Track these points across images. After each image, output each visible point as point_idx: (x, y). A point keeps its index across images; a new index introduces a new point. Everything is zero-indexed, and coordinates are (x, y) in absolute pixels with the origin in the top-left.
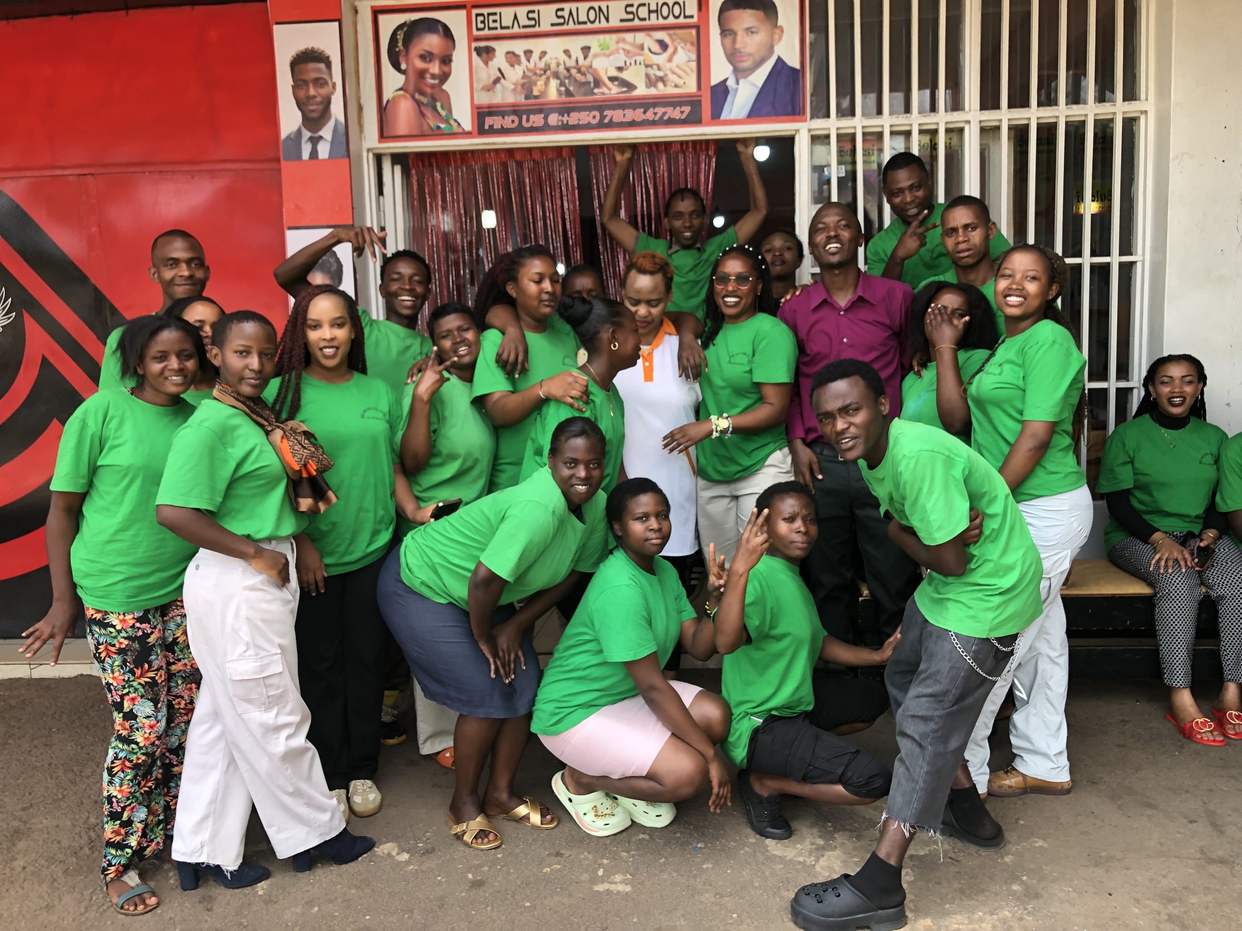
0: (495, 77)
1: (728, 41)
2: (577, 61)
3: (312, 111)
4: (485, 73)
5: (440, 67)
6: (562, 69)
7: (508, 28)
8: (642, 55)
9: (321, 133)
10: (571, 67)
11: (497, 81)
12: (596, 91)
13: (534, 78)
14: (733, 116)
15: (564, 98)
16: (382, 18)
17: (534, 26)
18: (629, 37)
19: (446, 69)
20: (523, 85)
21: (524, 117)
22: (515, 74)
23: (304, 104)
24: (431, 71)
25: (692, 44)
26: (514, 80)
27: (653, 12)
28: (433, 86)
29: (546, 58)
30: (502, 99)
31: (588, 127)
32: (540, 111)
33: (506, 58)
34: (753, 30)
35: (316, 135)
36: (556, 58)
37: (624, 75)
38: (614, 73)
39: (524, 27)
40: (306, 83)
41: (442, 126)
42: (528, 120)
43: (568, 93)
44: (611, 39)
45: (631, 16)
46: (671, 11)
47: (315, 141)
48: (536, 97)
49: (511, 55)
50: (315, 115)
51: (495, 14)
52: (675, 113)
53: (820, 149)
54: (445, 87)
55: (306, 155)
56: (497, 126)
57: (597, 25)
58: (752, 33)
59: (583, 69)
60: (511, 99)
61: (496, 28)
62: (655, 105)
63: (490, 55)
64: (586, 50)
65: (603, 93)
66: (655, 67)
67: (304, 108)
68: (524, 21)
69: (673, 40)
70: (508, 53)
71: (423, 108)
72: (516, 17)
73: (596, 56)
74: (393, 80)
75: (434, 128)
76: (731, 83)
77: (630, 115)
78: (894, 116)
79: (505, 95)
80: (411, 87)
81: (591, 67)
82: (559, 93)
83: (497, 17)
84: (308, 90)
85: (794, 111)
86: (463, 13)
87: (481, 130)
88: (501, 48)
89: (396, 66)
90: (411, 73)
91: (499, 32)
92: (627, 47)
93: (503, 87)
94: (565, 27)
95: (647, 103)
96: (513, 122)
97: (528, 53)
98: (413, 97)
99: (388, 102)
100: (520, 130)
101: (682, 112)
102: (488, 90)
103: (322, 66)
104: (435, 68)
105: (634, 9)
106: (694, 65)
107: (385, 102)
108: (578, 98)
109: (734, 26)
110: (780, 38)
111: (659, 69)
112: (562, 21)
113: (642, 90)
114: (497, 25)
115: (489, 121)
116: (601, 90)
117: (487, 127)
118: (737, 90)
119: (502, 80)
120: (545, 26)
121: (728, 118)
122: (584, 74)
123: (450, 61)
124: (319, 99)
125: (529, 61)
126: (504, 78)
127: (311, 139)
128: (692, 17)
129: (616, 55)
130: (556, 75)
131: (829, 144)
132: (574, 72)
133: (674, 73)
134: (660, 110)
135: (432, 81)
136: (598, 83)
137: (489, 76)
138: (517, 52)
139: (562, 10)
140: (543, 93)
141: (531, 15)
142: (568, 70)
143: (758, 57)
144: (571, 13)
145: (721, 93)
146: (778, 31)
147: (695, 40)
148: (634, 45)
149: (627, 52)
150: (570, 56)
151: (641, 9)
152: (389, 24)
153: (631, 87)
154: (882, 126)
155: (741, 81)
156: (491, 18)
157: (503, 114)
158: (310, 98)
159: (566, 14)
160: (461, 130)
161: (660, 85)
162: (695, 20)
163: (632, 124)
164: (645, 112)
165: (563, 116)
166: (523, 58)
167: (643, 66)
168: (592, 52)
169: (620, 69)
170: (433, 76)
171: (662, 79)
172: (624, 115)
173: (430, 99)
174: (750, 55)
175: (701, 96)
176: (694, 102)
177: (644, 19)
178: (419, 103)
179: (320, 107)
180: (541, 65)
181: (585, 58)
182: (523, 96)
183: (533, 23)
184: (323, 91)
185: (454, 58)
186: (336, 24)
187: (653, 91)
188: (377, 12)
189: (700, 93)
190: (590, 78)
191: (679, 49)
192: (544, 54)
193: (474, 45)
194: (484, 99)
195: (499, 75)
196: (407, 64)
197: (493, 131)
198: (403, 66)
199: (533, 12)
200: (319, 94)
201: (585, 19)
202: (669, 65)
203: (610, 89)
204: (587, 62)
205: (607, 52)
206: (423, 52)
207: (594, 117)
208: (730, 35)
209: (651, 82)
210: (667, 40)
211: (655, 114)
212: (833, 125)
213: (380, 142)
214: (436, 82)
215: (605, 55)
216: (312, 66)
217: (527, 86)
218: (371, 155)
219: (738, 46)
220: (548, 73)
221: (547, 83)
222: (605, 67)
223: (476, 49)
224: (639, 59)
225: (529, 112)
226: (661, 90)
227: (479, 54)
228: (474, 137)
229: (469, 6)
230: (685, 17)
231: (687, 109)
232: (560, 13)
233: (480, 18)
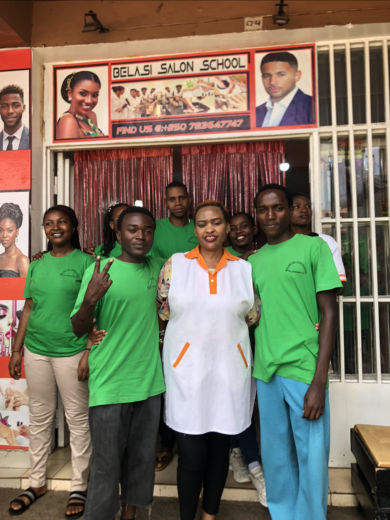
0: (124, 104)
1: (267, 79)
2: (173, 94)
3: (11, 122)
4: (118, 102)
5: (91, 99)
6: (164, 98)
7: (132, 75)
8: (213, 89)
9: (14, 135)
10: (170, 97)
11: (125, 106)
12: (185, 111)
13: (147, 104)
14: (270, 125)
15: (165, 116)
16: (59, 72)
17: (148, 74)
18: (205, 79)
19: (95, 100)
20: (140, 109)
21: (141, 127)
22: (136, 102)
23: (5, 117)
24: (86, 101)
25: (244, 82)
26: (135, 106)
27: (220, 64)
28: (86, 110)
29: (155, 92)
30: (128, 117)
31: (179, 133)
32: (150, 124)
33: (131, 93)
34: (282, 73)
35: (12, 136)
36: (161, 92)
37: (202, 102)
38: (196, 100)
39: (142, 75)
40: (8, 105)
41: (91, 133)
42: (143, 129)
43: (168, 113)
44: (194, 81)
45: (207, 67)
46: (231, 63)
47: (11, 139)
48: (148, 115)
49: (134, 91)
50: (12, 124)
51: (125, 68)
52: (234, 124)
53: (326, 146)
54: (93, 110)
55: (5, 147)
56: (124, 133)
57: (186, 73)
58: (282, 75)
59: (177, 99)
60: (132, 117)
61: (125, 76)
62: (220, 119)
63: (122, 91)
64: (179, 87)
65: (189, 113)
66: (221, 96)
67: (5, 120)
68: (142, 71)
69: (233, 81)
70: (132, 90)
71: (80, 123)
72: (137, 69)
73: (185, 91)
74: (63, 107)
75: (86, 134)
76: (269, 105)
77: (205, 125)
78: (374, 124)
79: (130, 114)
80: (73, 111)
81: (182, 97)
82: (162, 113)
83: (126, 70)
84: (9, 109)
85: (309, 121)
86: (106, 68)
87: (114, 134)
88: (128, 87)
89: (65, 98)
90: (73, 102)
91: (127, 78)
92: (204, 85)
93: (128, 109)
94: (166, 74)
95: (215, 118)
96: (134, 130)
97: (144, 90)
98: (74, 116)
99: (60, 119)
100: (138, 135)
101: (238, 123)
102: (120, 112)
103: (18, 95)
104: (88, 99)
105: (208, 63)
106: (245, 95)
107: (58, 119)
108: (173, 116)
109: (270, 71)
110: (299, 78)
111: (224, 97)
112: (164, 71)
113: (213, 110)
114: (126, 74)
115: (119, 130)
116: (188, 111)
117: (117, 133)
118: (272, 109)
119: (128, 106)
120: (155, 74)
121: (267, 126)
122: (177, 101)
123: (98, 95)
124: (15, 115)
125: (144, 94)
126: (129, 105)
127: (8, 138)
128: (244, 67)
129: (197, 90)
130: (161, 102)
131: (331, 143)
132: (171, 100)
133: (233, 100)
134: (224, 122)
135: (86, 107)
136: (186, 106)
137: (120, 104)
138: (137, 89)
139: (165, 64)
140: (153, 113)
141: (146, 68)
142: (168, 99)
143: (285, 89)
144: (170, 67)
145: (262, 111)
146: (298, 74)
147: (246, 80)
148: (208, 84)
149: (204, 88)
150: (169, 91)
151: (213, 63)
152: (62, 75)
153: (206, 108)
154: (366, 130)
155: (275, 104)
156: (123, 70)
157: (128, 126)
158: (9, 114)
159: (167, 67)
160: (102, 135)
161: (224, 107)
162: (246, 68)
163: (207, 131)
164: (214, 123)
165: (164, 126)
166: (141, 93)
167: (213, 96)
168: (183, 88)
169: (200, 98)
170: (87, 104)
171: (225, 104)
172: (202, 125)
173: (85, 117)
174: (281, 88)
175: (250, 113)
176: (245, 117)
177: (215, 69)
178: (78, 120)
179: (15, 119)
180: (152, 96)
181: (178, 92)
182: (140, 115)
183: (147, 72)
184: (18, 110)
185: (100, 93)
186: (28, 71)
187: (219, 111)
188: (56, 69)
189: (249, 111)
190: (181, 104)
191: (236, 86)
192: (153, 90)
193: (112, 86)
194: (116, 117)
195: (126, 103)
196: (72, 97)
197: (121, 136)
198: (70, 99)
199: (148, 66)
200: (15, 112)
201: (179, 69)
202: (230, 95)
203: (193, 110)
204: (180, 94)
205: (192, 88)
206: (82, 91)
207: (183, 127)
208: (268, 76)
209: (218, 105)
210: (229, 80)
211: (221, 124)
212: (334, 130)
213: (53, 143)
214: (89, 107)
215: (190, 90)
216: (12, 95)
217: (143, 109)
218: (49, 151)
219: (273, 83)
220: (156, 101)
221: (155, 107)
222: (190, 96)
223: (113, 88)
224: (211, 92)
225: (143, 124)
226: (225, 110)
227: (115, 91)
228: (110, 139)
229: (110, 64)
230: (240, 67)
231: (241, 121)
232: (164, 67)
233: (116, 71)
